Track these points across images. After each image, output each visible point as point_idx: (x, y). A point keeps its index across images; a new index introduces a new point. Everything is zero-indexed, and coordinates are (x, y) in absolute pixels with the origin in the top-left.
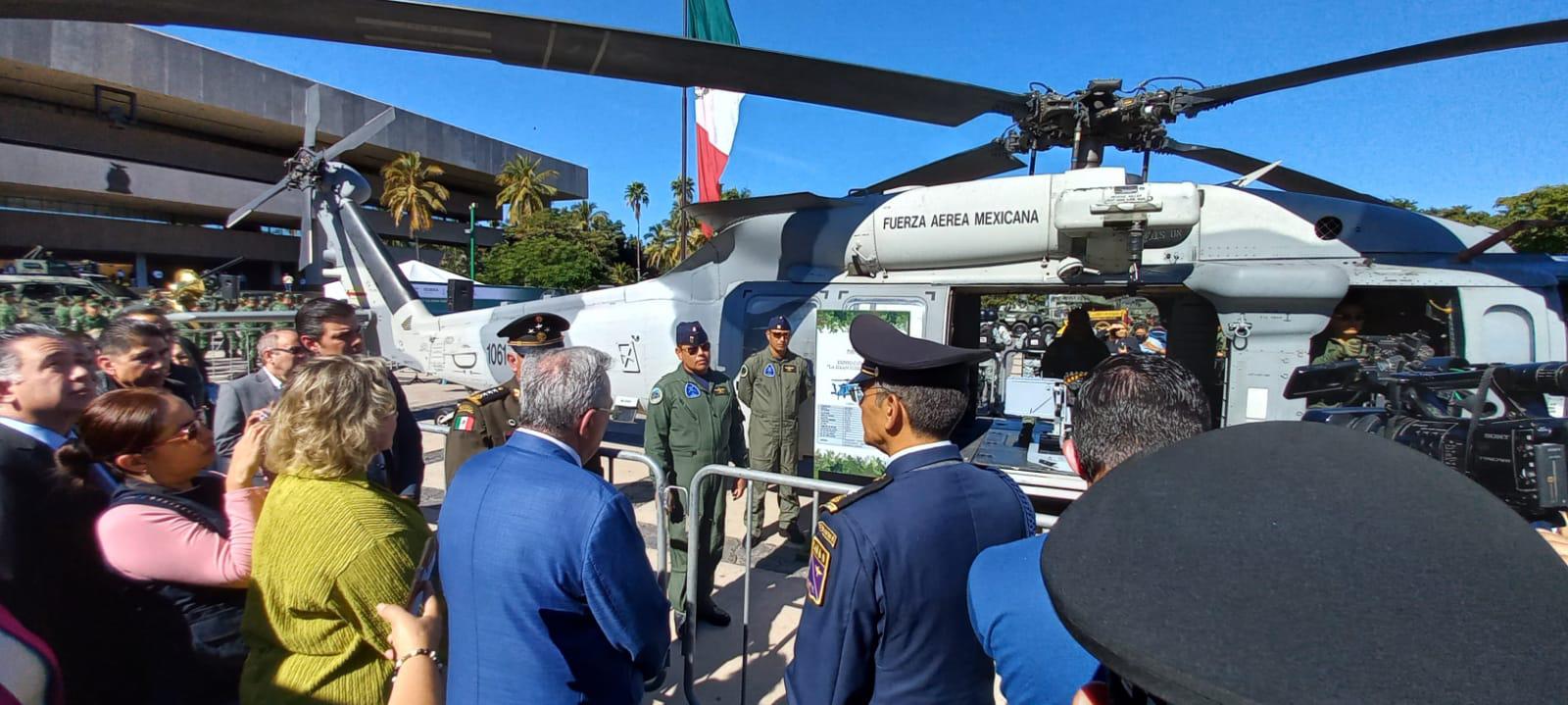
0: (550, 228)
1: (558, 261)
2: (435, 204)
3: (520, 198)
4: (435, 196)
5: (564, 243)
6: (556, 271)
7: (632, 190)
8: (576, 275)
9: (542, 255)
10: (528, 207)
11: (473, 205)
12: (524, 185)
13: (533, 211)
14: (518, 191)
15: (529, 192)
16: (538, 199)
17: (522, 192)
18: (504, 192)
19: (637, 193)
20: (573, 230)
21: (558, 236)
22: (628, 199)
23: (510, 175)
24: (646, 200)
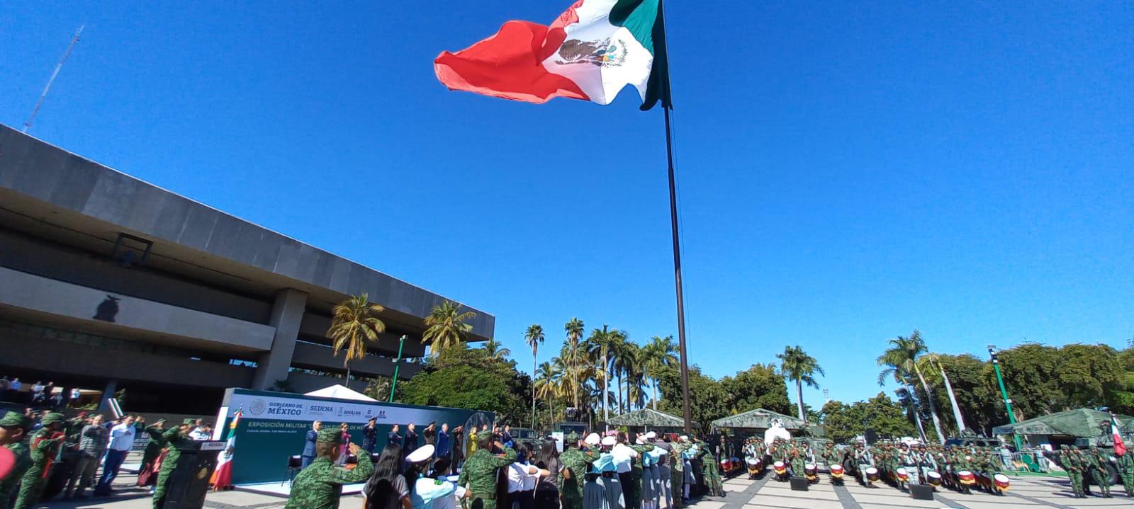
0: (466, 358)
1: (469, 389)
2: (371, 335)
3: (442, 334)
4: (372, 327)
5: (476, 372)
6: (468, 398)
7: (532, 331)
8: (485, 402)
9: (456, 383)
10: (447, 341)
11: (404, 337)
12: (447, 324)
13: (451, 345)
14: (442, 329)
15: (450, 329)
16: (457, 336)
17: (445, 330)
18: (430, 329)
19: (536, 333)
20: (484, 361)
21: (470, 365)
22: (528, 338)
23: (436, 316)
24: (542, 339)
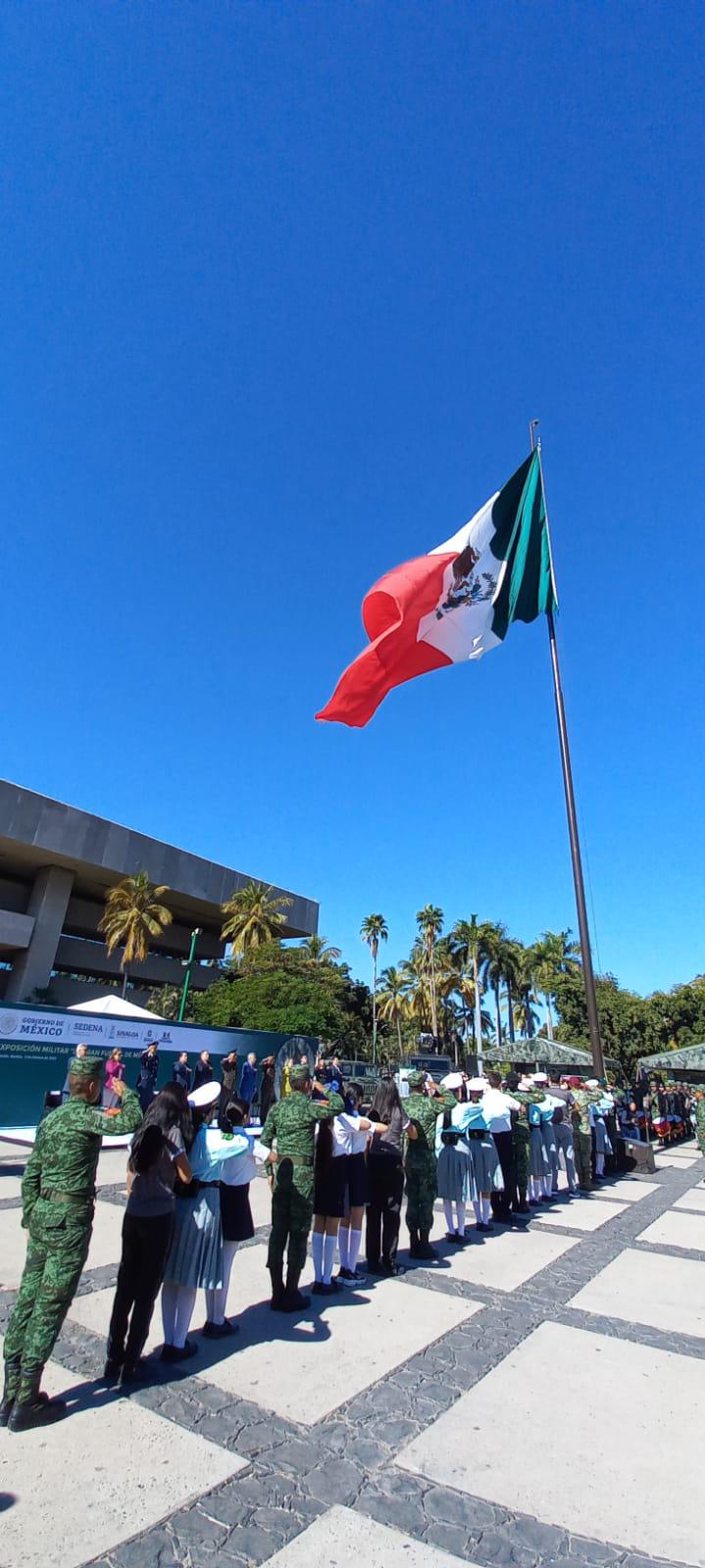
0: (279, 961)
1: (285, 1003)
2: (155, 929)
3: (248, 927)
4: (155, 917)
5: (294, 980)
6: (283, 1016)
7: (370, 923)
8: (307, 1023)
9: (267, 994)
10: (255, 937)
11: (197, 931)
12: (254, 914)
13: (260, 942)
14: (247, 921)
15: (258, 921)
16: (268, 930)
17: (251, 921)
18: (231, 921)
19: (375, 926)
20: (305, 966)
21: (286, 970)
22: (364, 934)
23: (240, 902)
24: (384, 934)
